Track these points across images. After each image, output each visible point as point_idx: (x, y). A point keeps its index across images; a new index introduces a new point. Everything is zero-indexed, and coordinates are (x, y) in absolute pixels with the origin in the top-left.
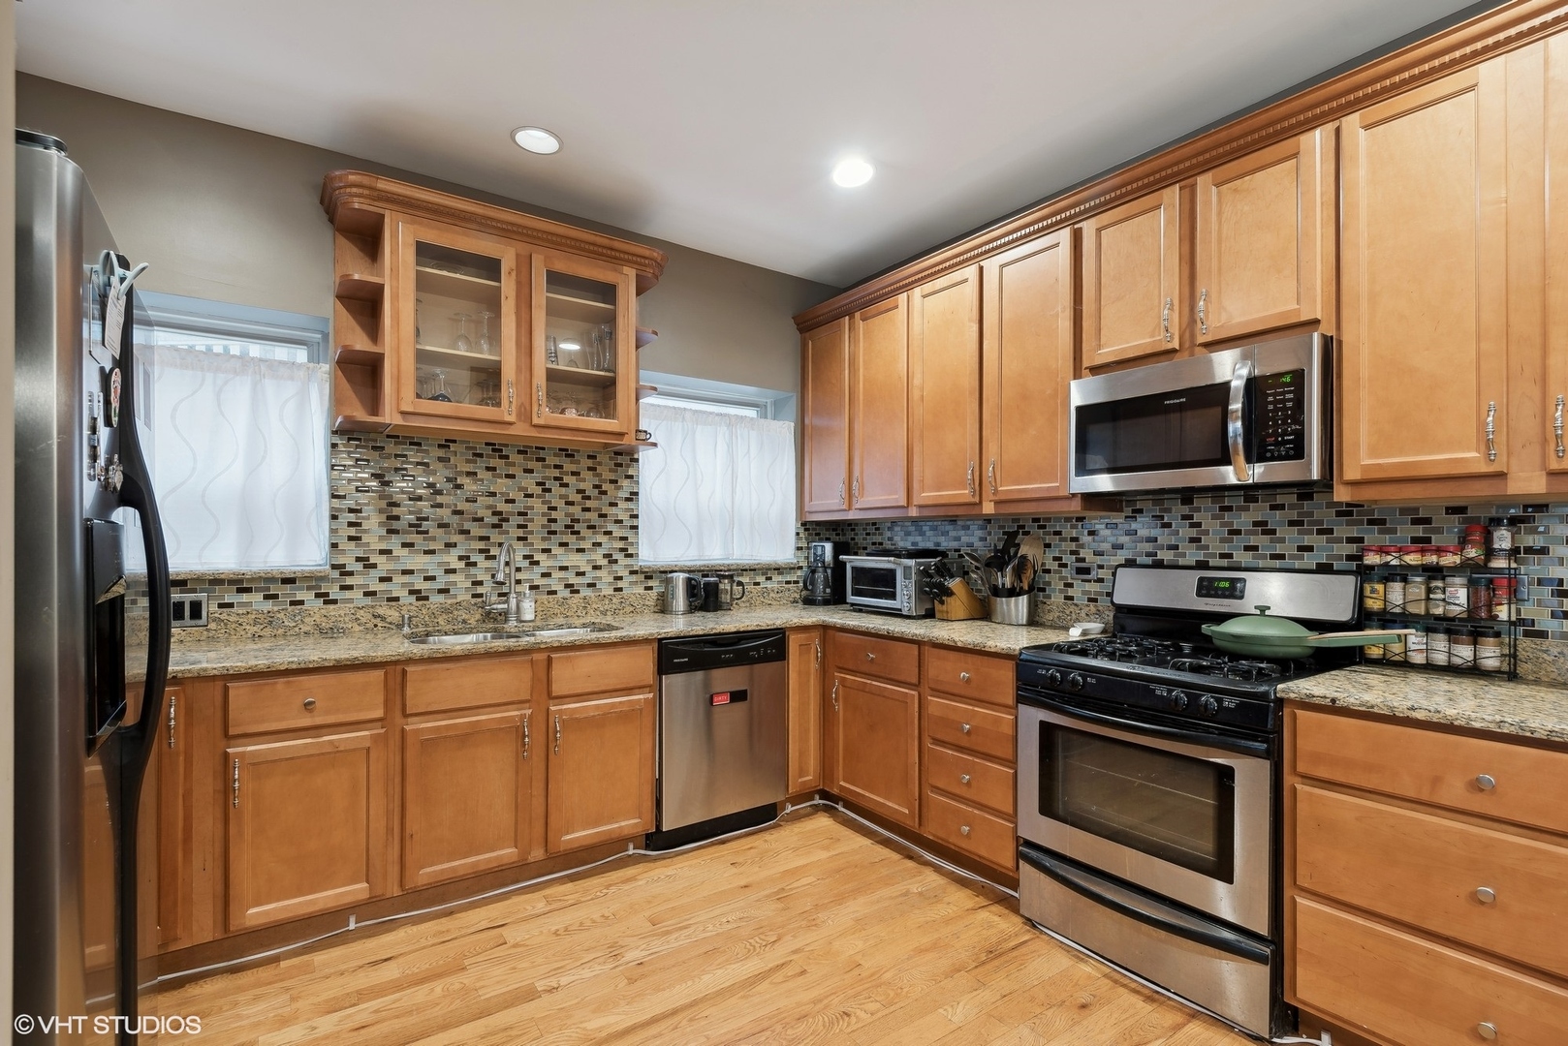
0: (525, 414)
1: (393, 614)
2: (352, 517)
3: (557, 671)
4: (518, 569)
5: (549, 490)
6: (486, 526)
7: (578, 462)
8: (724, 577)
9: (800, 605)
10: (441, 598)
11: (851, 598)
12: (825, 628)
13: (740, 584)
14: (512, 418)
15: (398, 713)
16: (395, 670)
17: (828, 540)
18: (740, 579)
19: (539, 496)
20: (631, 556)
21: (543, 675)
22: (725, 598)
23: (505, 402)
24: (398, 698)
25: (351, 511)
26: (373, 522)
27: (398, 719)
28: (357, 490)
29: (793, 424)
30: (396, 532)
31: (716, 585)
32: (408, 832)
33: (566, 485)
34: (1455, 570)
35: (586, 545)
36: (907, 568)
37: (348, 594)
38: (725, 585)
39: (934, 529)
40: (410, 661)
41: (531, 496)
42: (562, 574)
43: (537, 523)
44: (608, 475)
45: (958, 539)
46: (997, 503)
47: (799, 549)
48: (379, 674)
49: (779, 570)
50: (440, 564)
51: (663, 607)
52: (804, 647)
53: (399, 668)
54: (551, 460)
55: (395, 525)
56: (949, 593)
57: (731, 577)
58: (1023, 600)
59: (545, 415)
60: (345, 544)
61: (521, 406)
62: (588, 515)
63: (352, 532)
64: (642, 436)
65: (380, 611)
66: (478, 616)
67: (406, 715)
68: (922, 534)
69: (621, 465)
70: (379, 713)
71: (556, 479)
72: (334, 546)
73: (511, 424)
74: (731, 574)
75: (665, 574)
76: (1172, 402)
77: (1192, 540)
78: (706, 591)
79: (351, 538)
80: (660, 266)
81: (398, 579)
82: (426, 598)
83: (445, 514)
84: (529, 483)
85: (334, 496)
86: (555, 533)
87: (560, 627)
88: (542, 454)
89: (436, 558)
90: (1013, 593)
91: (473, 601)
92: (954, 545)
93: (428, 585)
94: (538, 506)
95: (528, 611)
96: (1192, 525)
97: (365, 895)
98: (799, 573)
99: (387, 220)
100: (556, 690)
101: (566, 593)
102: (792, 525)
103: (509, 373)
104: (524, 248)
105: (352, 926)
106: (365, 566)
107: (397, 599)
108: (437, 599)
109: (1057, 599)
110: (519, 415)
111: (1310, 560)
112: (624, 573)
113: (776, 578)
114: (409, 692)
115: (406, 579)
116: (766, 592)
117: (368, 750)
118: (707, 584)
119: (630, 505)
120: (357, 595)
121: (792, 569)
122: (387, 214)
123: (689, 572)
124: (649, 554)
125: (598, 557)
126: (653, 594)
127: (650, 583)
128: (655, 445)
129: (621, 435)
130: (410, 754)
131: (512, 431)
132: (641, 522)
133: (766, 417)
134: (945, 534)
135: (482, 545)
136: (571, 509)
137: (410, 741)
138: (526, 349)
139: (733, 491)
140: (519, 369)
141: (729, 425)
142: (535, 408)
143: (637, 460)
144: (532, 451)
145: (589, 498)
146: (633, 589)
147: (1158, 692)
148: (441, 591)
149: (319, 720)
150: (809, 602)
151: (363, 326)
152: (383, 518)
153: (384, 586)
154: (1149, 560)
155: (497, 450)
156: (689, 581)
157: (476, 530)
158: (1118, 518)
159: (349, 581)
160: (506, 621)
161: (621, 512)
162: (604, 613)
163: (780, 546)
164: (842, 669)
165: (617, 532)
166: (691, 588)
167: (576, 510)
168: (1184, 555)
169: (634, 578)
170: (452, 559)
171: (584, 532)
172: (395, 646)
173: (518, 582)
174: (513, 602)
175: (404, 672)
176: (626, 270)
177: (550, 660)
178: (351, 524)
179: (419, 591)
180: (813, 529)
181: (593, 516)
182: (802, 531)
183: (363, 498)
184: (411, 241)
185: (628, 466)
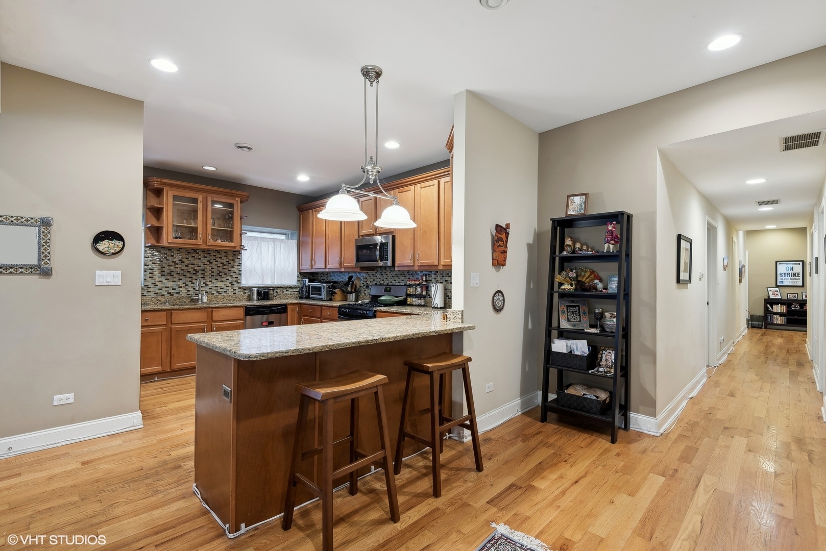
0: (205, 242)
1: (163, 300)
2: (151, 271)
3: (214, 314)
4: (202, 287)
5: (212, 263)
6: (192, 274)
7: (221, 254)
8: (271, 290)
9: (298, 299)
10: (177, 295)
11: (311, 296)
12: (300, 304)
13: (277, 292)
14: (201, 243)
15: (170, 323)
16: (169, 312)
17: (306, 278)
18: (277, 291)
19: (208, 265)
20: (239, 283)
21: (210, 315)
22: (271, 296)
23: (199, 239)
24: (170, 319)
25: (150, 269)
26: (157, 273)
27: (170, 325)
28: (152, 263)
29: (296, 241)
30: (164, 275)
31: (268, 292)
32: (172, 354)
33: (217, 261)
34: (418, 285)
35: (224, 280)
36: (324, 286)
37: (149, 294)
38: (271, 292)
39: (337, 275)
40: (173, 310)
41: (206, 265)
42: (216, 288)
43: (208, 273)
44: (231, 258)
45: (343, 278)
46: (345, 268)
47: (298, 281)
48: (165, 313)
49: (291, 288)
50: (177, 285)
51: (250, 298)
52: (293, 310)
53: (170, 311)
54: (212, 254)
55: (164, 273)
56: (336, 293)
57: (273, 290)
58: (354, 294)
59: (211, 242)
60: (148, 279)
61: (203, 240)
62: (224, 270)
63: (151, 275)
64: (242, 247)
65: (159, 299)
66: (189, 301)
67: (172, 324)
68: (334, 276)
69: (236, 255)
70: (165, 323)
71: (214, 259)
72: (145, 279)
73: (200, 245)
74: (274, 288)
75: (250, 289)
76: (371, 246)
78: (264, 293)
79: (150, 277)
80: (248, 197)
81: (164, 289)
82: (173, 295)
83: (178, 270)
84: (205, 261)
85: (145, 265)
86: (213, 276)
87: (215, 304)
88: (209, 252)
89: (176, 283)
90: (351, 293)
91: (187, 296)
92: (342, 280)
93: (173, 291)
94: (208, 268)
95: (205, 299)
97: (161, 370)
98: (298, 289)
99: (165, 190)
100: (214, 319)
101: (217, 294)
102: (296, 273)
103: (200, 230)
104: (205, 195)
105: (156, 379)
106: (154, 286)
107: (164, 295)
108: (176, 296)
109: (363, 294)
110: (203, 242)
111: (403, 283)
112: (237, 288)
113: (290, 290)
114: (173, 317)
115: (167, 289)
116: (286, 295)
117: (162, 332)
118: (264, 292)
119: (239, 267)
120: (152, 294)
121: (295, 287)
122: (165, 188)
123: (259, 288)
124: (245, 282)
125: (228, 283)
126: (246, 295)
127: (245, 292)
128: (246, 250)
129: (235, 247)
130: (173, 334)
131: (201, 247)
132: (242, 273)
133: (288, 239)
134: (340, 276)
135: (190, 279)
136: (219, 268)
137: (173, 331)
138: (205, 223)
139: (275, 263)
140: (203, 229)
141: (274, 242)
142: (208, 240)
143: (241, 253)
144: (207, 252)
145: (225, 265)
146: (240, 294)
147: (359, 312)
148: (177, 293)
149: (149, 324)
150: (301, 298)
151: (155, 217)
152: (160, 271)
153: (160, 291)
154: (379, 284)
155: (195, 251)
156: (258, 290)
157: (188, 275)
158: (374, 272)
159: (150, 290)
160: (198, 302)
161: (235, 269)
162: (230, 300)
163: (292, 280)
164: (304, 316)
165: (234, 276)
166: (259, 293)
167: (220, 269)
169: (240, 290)
170: (181, 283)
171: (223, 276)
172: (167, 307)
173: (202, 291)
174: (200, 296)
175: (171, 313)
176: (237, 199)
177: (212, 311)
178: (150, 273)
179: (171, 293)
180: (303, 275)
181: (226, 271)
182: (299, 275)
183: (154, 266)
184: (172, 195)
185: (238, 255)
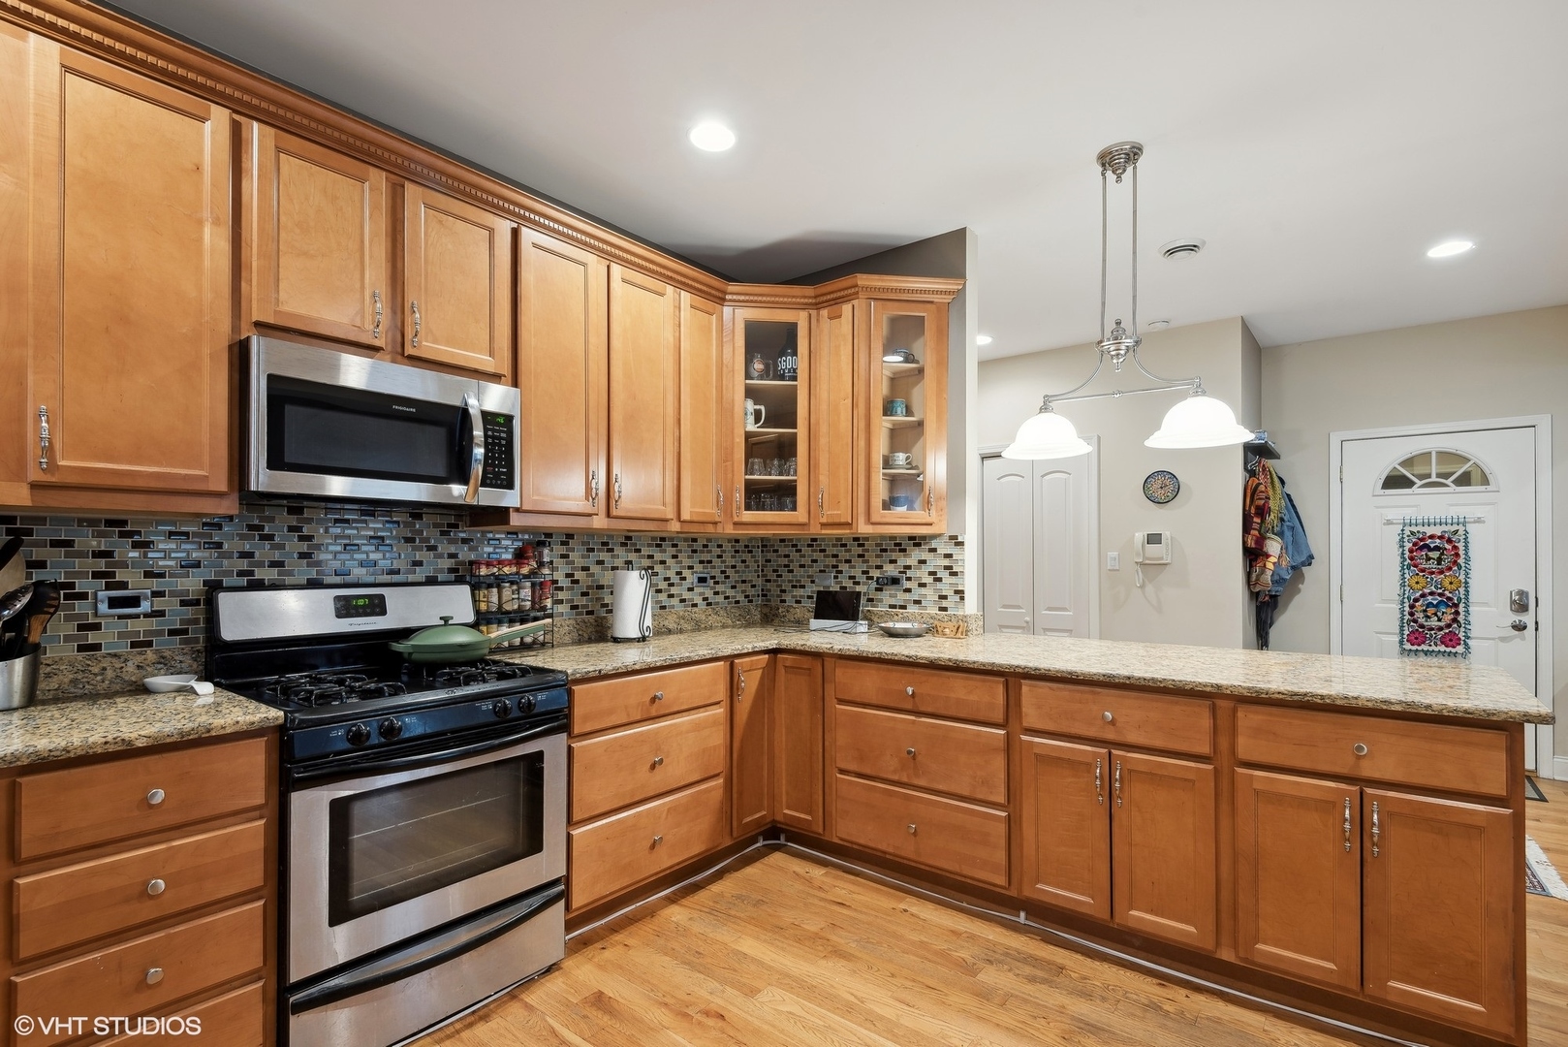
76: (401, 408)
77: (302, 556)
96: (302, 538)
111: (420, 574)
147: (484, 708)
168: (290, 573)
